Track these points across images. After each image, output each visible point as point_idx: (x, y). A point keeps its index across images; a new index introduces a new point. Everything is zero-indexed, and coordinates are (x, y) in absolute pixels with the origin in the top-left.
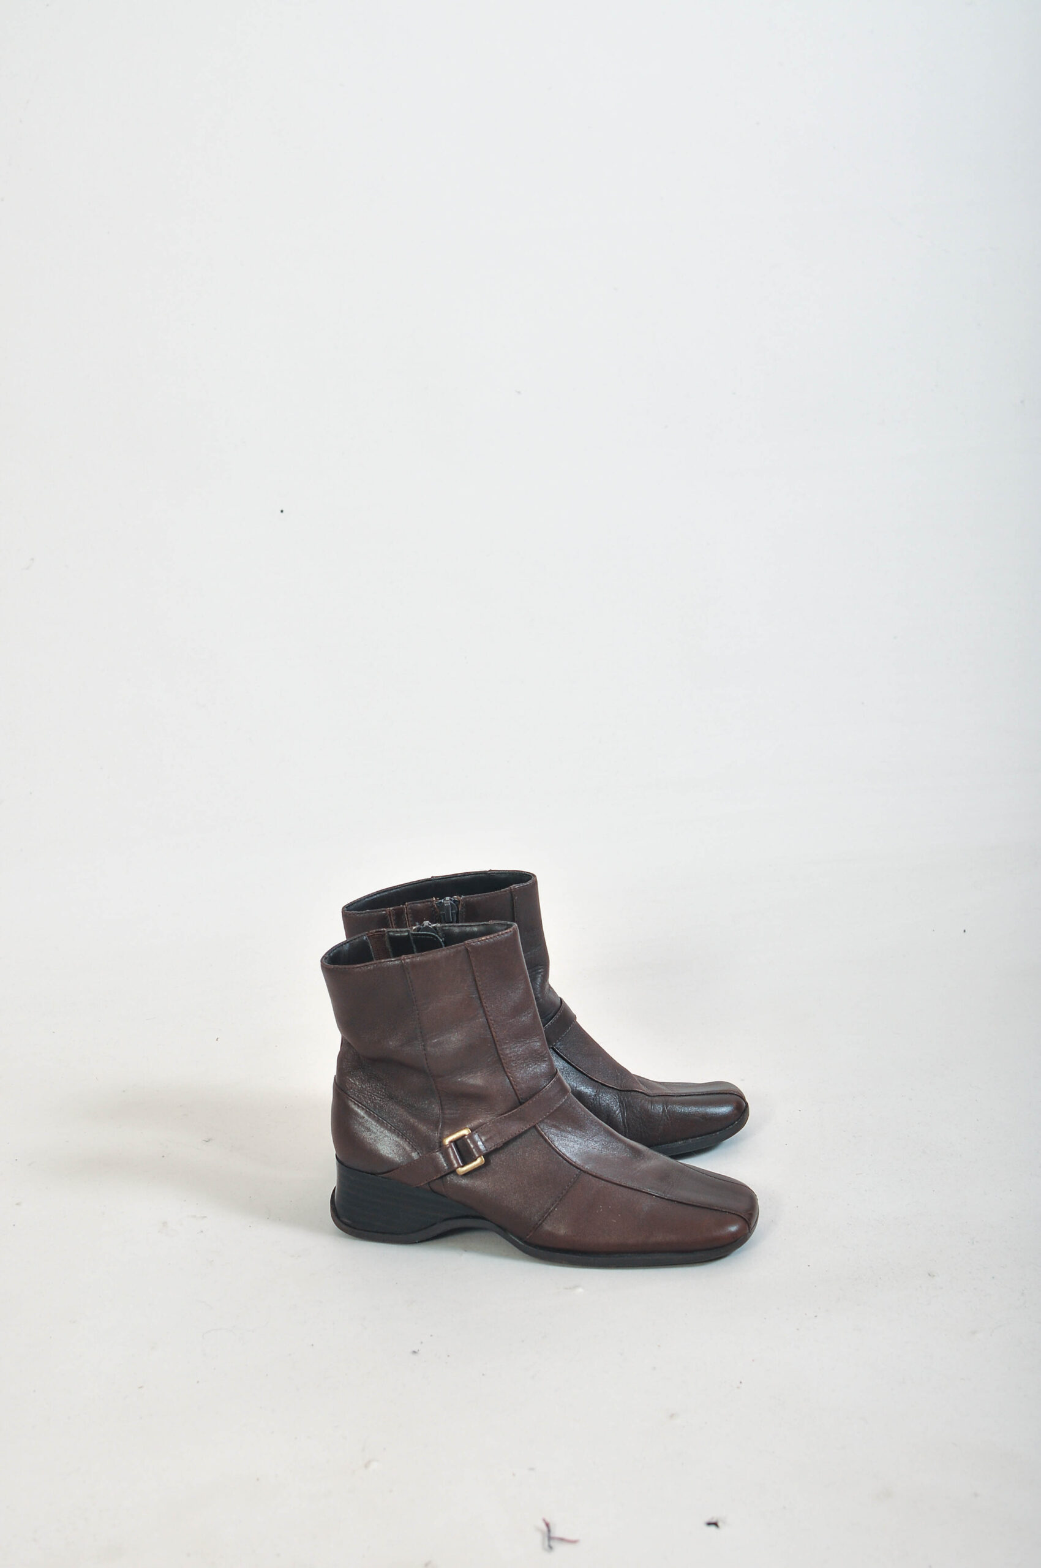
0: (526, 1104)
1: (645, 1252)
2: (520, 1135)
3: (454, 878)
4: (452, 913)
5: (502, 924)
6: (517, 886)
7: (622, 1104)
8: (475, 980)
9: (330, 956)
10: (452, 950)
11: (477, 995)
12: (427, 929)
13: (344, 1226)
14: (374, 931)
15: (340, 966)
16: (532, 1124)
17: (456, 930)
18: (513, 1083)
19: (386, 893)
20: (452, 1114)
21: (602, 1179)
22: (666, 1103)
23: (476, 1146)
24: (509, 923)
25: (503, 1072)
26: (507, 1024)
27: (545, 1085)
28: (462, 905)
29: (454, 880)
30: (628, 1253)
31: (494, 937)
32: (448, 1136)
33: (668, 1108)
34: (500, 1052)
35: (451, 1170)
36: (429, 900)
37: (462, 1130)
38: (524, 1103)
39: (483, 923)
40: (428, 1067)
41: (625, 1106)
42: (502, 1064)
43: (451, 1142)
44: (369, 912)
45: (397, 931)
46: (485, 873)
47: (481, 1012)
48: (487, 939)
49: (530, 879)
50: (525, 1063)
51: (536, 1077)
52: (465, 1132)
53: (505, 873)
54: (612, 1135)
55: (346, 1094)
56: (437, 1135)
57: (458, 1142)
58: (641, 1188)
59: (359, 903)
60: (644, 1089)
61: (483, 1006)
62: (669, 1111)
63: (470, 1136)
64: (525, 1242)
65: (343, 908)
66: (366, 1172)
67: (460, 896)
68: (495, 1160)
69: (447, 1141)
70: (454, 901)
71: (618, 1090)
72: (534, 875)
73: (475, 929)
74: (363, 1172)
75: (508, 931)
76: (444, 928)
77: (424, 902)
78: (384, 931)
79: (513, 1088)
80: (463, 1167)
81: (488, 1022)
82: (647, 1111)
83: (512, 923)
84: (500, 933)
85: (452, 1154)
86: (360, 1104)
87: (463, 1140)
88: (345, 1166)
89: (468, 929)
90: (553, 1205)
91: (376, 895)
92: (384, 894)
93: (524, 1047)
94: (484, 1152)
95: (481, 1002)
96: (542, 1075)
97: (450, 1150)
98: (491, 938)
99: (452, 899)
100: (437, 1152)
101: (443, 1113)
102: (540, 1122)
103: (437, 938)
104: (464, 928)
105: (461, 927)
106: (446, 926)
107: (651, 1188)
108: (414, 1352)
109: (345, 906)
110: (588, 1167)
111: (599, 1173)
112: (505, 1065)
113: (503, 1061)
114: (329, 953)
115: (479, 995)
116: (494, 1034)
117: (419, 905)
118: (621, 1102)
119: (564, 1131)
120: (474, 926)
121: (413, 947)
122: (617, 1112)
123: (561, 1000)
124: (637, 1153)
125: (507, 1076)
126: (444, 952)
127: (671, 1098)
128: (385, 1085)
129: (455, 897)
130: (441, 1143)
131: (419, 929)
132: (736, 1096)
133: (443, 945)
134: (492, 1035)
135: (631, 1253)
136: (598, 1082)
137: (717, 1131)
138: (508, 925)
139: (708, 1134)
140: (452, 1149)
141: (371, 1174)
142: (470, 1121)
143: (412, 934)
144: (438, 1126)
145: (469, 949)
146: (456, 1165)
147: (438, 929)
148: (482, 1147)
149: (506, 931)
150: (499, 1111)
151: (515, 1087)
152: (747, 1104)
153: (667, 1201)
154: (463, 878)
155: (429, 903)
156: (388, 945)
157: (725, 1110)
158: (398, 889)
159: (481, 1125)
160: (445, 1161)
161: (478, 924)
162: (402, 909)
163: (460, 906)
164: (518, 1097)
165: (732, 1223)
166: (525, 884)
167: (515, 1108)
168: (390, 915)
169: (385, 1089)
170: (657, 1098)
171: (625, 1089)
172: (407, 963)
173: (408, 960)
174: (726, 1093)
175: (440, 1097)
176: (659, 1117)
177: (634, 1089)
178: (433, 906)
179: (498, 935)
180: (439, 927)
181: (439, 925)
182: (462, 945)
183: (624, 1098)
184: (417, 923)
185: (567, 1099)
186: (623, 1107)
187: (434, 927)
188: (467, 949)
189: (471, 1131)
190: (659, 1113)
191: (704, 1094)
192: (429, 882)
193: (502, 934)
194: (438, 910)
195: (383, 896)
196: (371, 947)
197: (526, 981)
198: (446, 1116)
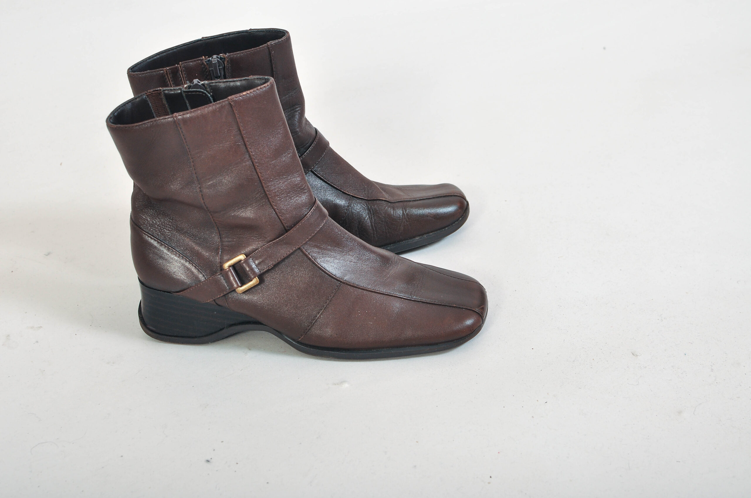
0: (291, 231)
1: (398, 347)
2: (288, 257)
3: (221, 38)
4: (219, 69)
5: (260, 79)
6: (273, 42)
7: (370, 211)
8: (240, 130)
9: (114, 116)
10: (218, 106)
11: (243, 143)
12: (197, 86)
13: (150, 333)
14: (152, 90)
15: (122, 126)
16: (297, 247)
17: (222, 85)
18: (279, 214)
19: (165, 54)
20: (229, 242)
21: (359, 288)
22: (404, 208)
23: (252, 269)
24: (266, 77)
25: (270, 206)
26: (270, 164)
27: (306, 213)
28: (228, 62)
29: (220, 40)
30: (384, 348)
31: (254, 91)
32: (229, 260)
33: (407, 212)
34: (266, 189)
35: (232, 290)
36: (200, 59)
37: (238, 256)
38: (289, 230)
39: (244, 78)
40: (205, 205)
41: (372, 212)
42: (268, 198)
43: (230, 266)
44: (149, 72)
45: (171, 90)
46: (246, 31)
47: (247, 156)
48: (247, 94)
49: (284, 36)
50: (288, 196)
51: (299, 207)
52: (242, 257)
53: (263, 31)
54: (365, 248)
55: (141, 228)
56: (218, 259)
57: (236, 265)
58: (392, 293)
59: (142, 64)
60: (387, 197)
61: (248, 151)
62: (407, 214)
63: (246, 261)
64: (298, 342)
65: (128, 70)
66: (163, 291)
67: (226, 54)
68: (268, 278)
69: (226, 265)
70: (221, 58)
71: (366, 200)
72: (287, 32)
73: (238, 84)
74: (161, 291)
75: (266, 85)
76: (211, 84)
77: (195, 61)
78: (160, 90)
79: (279, 218)
80: (241, 286)
81: (254, 165)
82: (389, 216)
83: (269, 77)
84: (259, 87)
85: (232, 278)
86: (153, 236)
87: (240, 264)
88: (146, 286)
89: (232, 84)
90: (319, 313)
91: (155, 56)
92: (163, 54)
93: (286, 183)
94: (258, 274)
95: (246, 148)
96: (303, 205)
97: (230, 273)
98: (251, 93)
99: (219, 56)
100: (219, 275)
101: (222, 241)
102: (304, 244)
103: (205, 94)
104: (228, 84)
105: (226, 83)
106: (212, 83)
107: (400, 292)
108: (208, 461)
109: (129, 68)
110: (346, 278)
111: (357, 282)
112: (270, 199)
113: (269, 196)
114: (113, 113)
115: (244, 142)
116: (259, 174)
117: (191, 63)
118: (369, 210)
119: (324, 249)
120: (237, 81)
121: (185, 103)
122: (366, 218)
123: (316, 131)
124: (385, 260)
125: (273, 208)
126: (211, 108)
127: (408, 203)
128: (172, 220)
129: (221, 55)
130: (222, 269)
131: (189, 87)
132: (458, 197)
133: (211, 99)
134: (258, 175)
135: (386, 348)
136: (350, 195)
137: (446, 227)
138: (265, 79)
139: (439, 229)
140: (231, 272)
141: (167, 292)
142: (245, 247)
143: (184, 91)
144: (219, 253)
145: (232, 103)
146: (235, 286)
147: (206, 85)
148: (257, 270)
149: (264, 85)
150: (268, 238)
151: (281, 217)
152: (467, 202)
153: (413, 302)
154: (228, 37)
155: (200, 61)
156: (165, 102)
157: (450, 209)
158: (175, 50)
159: (254, 251)
160: (226, 282)
161: (239, 79)
162: (177, 68)
163: (226, 62)
164: (283, 225)
165: (467, 317)
166: (280, 40)
167: (282, 235)
168: (167, 74)
169: (172, 223)
170: (397, 204)
171: (372, 199)
172: (179, 119)
173: (180, 117)
174: (451, 196)
175: (218, 228)
176: (400, 219)
177: (378, 199)
178: (203, 64)
179: (257, 90)
180: (207, 84)
181: (206, 82)
182: (226, 101)
183: (371, 207)
184: (188, 82)
185: (326, 223)
186: (371, 213)
187: (203, 85)
188: (230, 104)
189: (247, 256)
190: (400, 216)
191: (433, 198)
192: (200, 42)
193: (261, 88)
194: (207, 67)
195: (162, 57)
196: (150, 104)
197: (285, 127)
198: (224, 243)
